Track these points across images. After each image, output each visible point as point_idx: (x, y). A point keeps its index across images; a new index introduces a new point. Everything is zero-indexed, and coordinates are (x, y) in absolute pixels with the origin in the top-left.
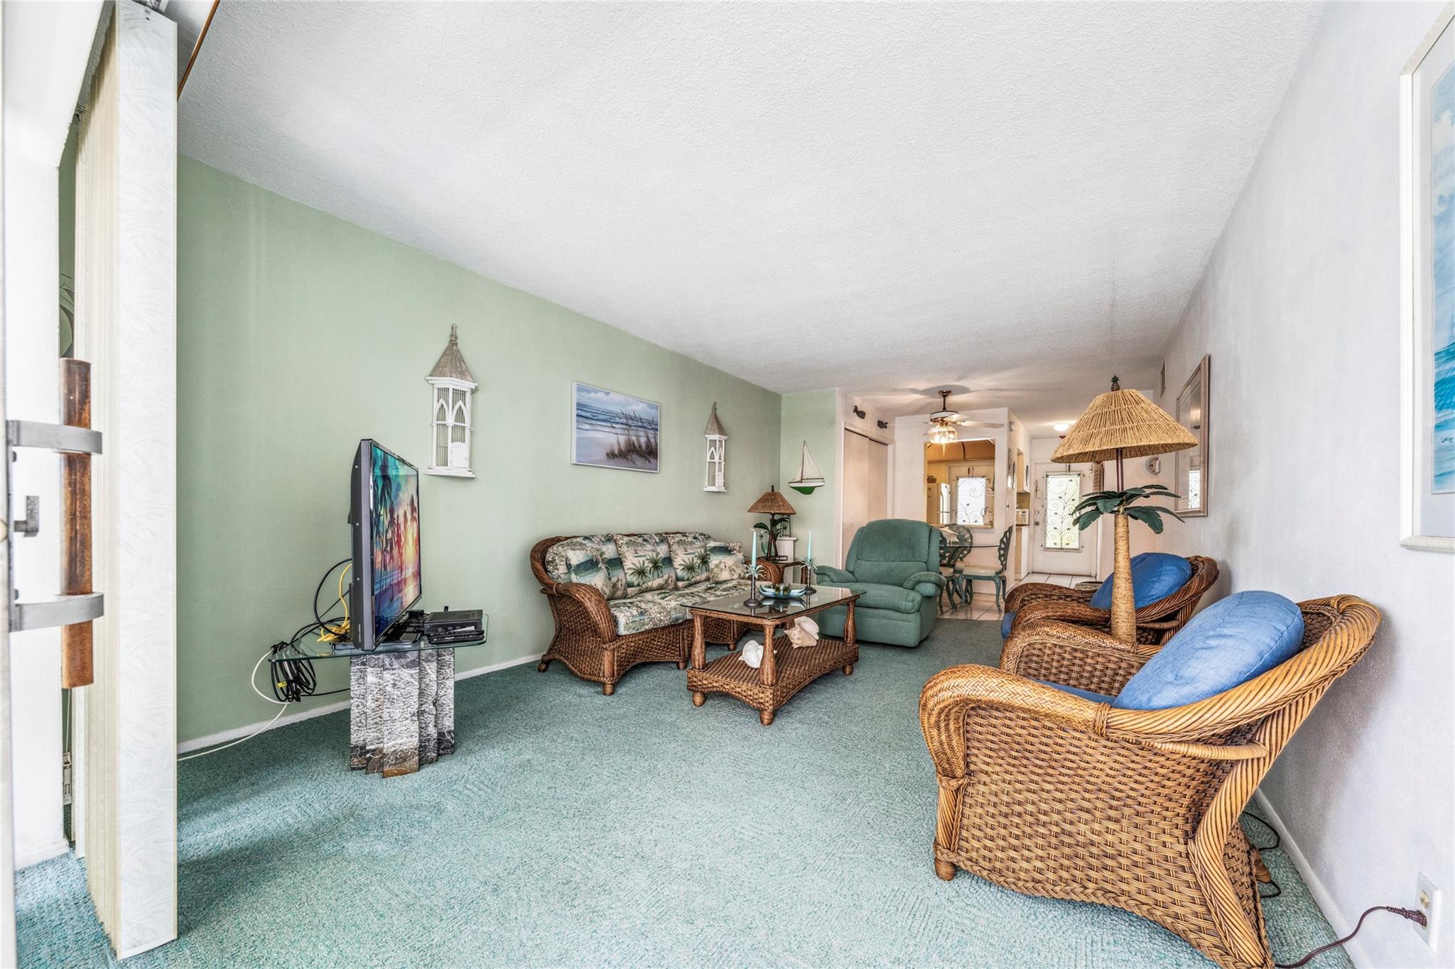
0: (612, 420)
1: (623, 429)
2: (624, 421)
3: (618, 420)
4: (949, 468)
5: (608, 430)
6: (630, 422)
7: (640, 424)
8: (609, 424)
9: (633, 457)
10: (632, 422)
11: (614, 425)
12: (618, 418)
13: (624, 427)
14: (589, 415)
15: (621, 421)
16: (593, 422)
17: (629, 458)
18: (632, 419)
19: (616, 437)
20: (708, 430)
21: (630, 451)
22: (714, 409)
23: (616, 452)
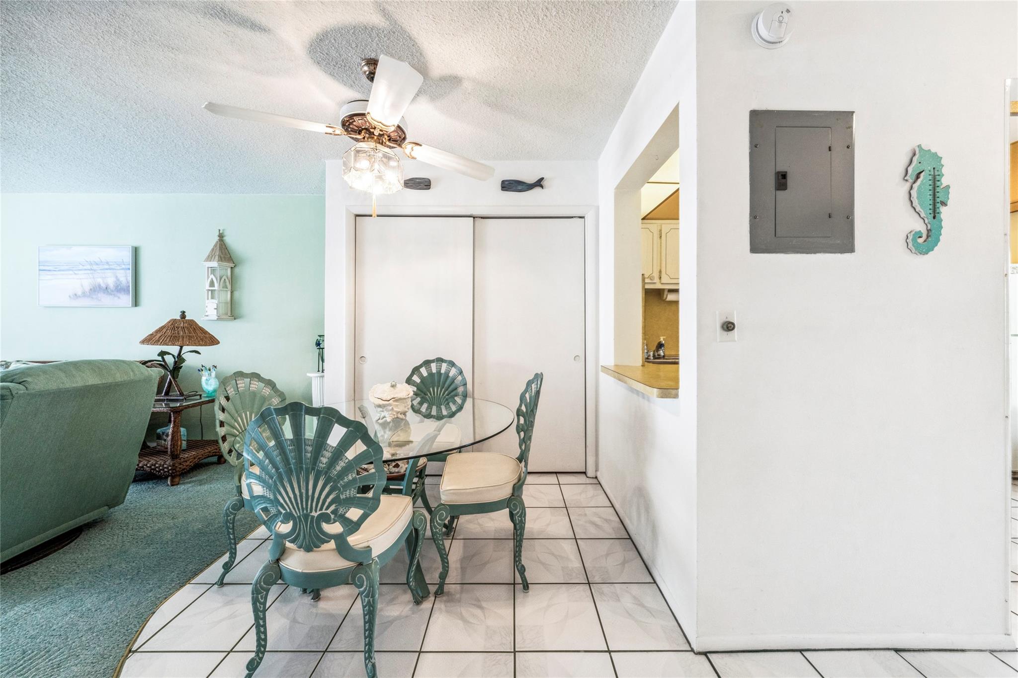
0: (74, 269)
1: (85, 274)
2: (89, 267)
3: (81, 267)
5: (70, 277)
6: (95, 267)
7: (107, 267)
8: (71, 272)
9: (99, 295)
10: (98, 266)
11: (76, 272)
12: (81, 266)
13: (89, 272)
14: (50, 268)
15: (85, 268)
16: (55, 273)
17: (94, 297)
18: (97, 264)
19: (82, 282)
20: (209, 258)
21: (95, 291)
22: (221, 236)
23: (79, 293)
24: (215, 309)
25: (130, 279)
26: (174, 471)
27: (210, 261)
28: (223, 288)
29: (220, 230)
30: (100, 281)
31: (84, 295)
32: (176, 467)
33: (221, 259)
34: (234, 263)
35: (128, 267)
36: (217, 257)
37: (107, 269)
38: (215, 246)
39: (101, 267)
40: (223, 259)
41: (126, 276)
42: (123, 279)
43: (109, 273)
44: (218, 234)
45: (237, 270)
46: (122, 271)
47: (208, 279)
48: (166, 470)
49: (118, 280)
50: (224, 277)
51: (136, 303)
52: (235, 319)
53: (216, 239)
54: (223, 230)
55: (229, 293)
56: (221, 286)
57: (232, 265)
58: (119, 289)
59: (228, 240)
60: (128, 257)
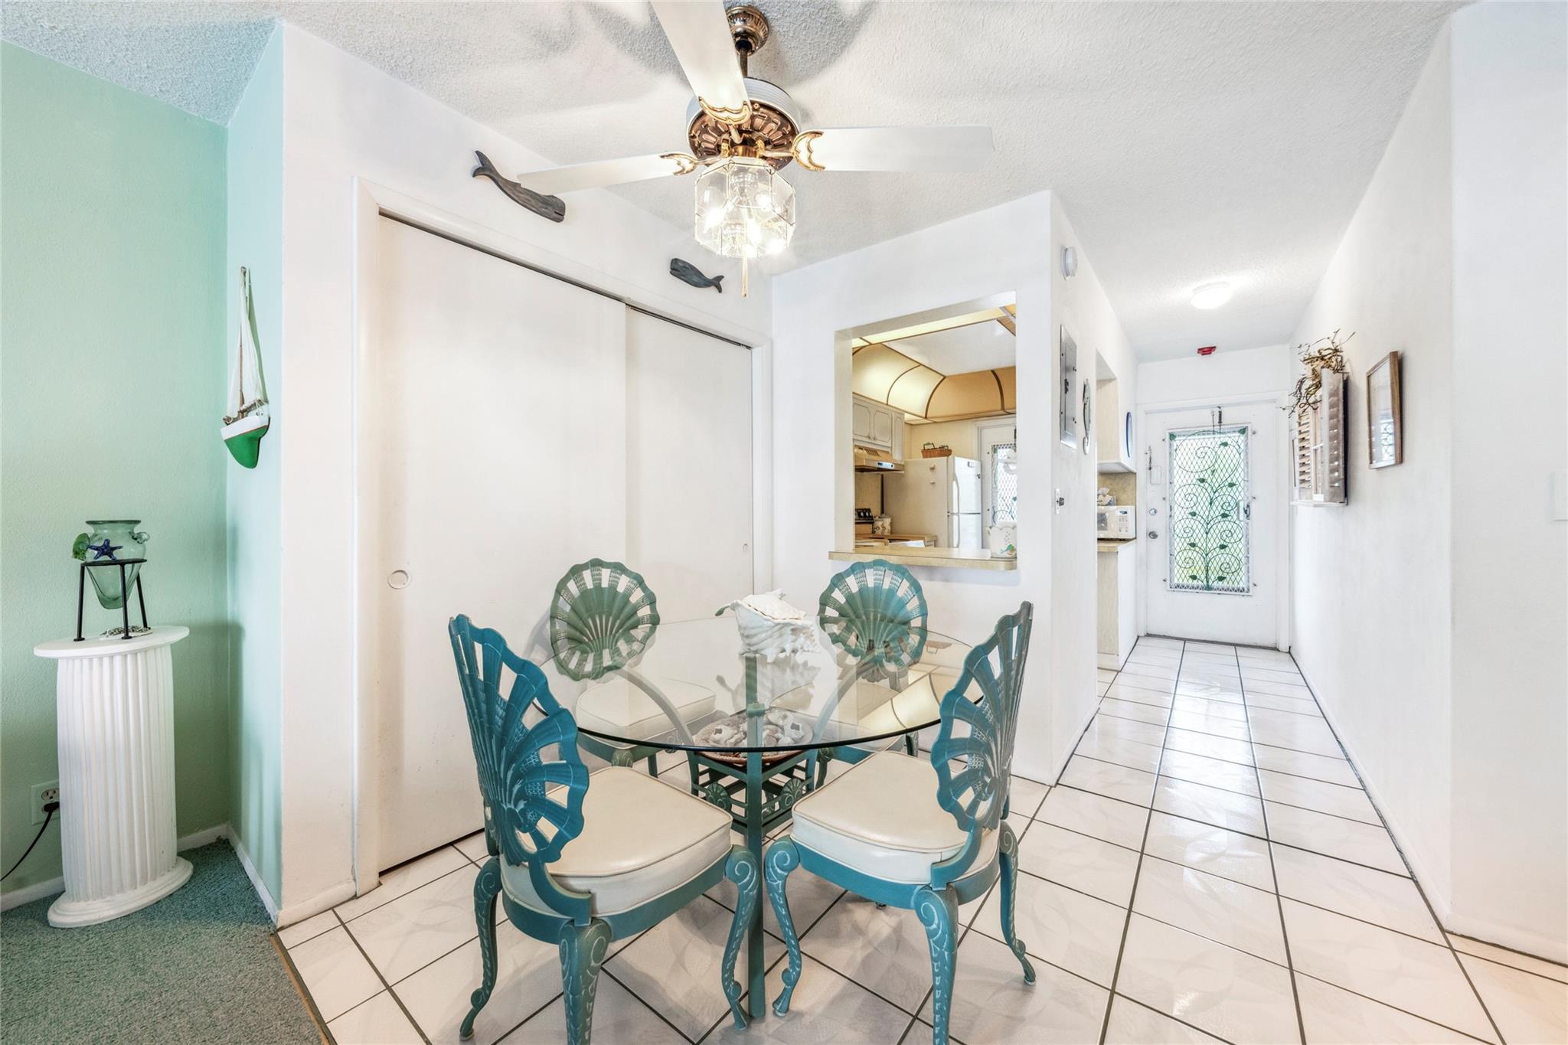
4: (980, 430)
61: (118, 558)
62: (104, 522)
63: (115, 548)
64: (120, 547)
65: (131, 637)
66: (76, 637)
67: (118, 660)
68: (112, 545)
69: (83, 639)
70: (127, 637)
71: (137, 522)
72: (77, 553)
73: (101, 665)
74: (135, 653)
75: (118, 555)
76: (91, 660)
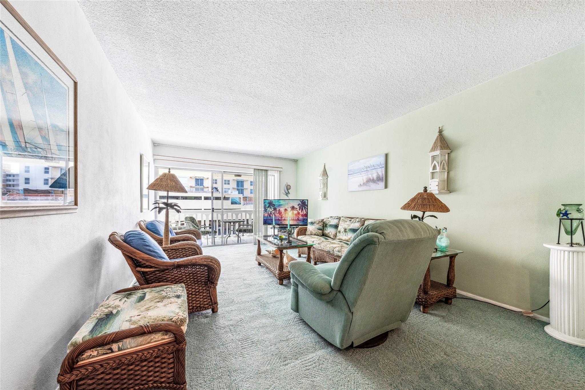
0: (360, 171)
1: (364, 173)
2: (366, 170)
5: (359, 176)
6: (368, 169)
7: (373, 168)
8: (359, 174)
9: (370, 184)
11: (361, 173)
12: (363, 170)
13: (366, 172)
14: (352, 173)
15: (364, 170)
16: (353, 175)
17: (368, 185)
18: (369, 167)
19: (362, 178)
20: (433, 149)
21: (368, 182)
22: (441, 132)
23: (362, 184)
24: (437, 186)
25: (384, 173)
26: (426, 303)
27: (434, 151)
28: (442, 169)
29: (439, 127)
30: (370, 176)
31: (364, 184)
32: (428, 301)
33: (442, 148)
34: (450, 150)
35: (383, 166)
36: (439, 147)
37: (373, 169)
38: (437, 139)
39: (371, 168)
40: (443, 148)
41: (382, 172)
42: (380, 174)
43: (374, 171)
44: (438, 131)
45: (453, 155)
46: (380, 169)
47: (432, 164)
48: (420, 300)
49: (378, 174)
50: (444, 161)
51: (386, 187)
52: (450, 193)
53: (437, 134)
54: (442, 127)
55: (446, 173)
56: (441, 169)
57: (449, 151)
58: (379, 179)
59: (446, 133)
60: (382, 160)
61: (570, 218)
62: (567, 205)
63: (569, 214)
64: (571, 214)
65: (573, 246)
66: (557, 243)
67: (566, 253)
68: (568, 213)
69: (560, 244)
70: (572, 246)
71: (581, 205)
72: (558, 215)
73: (561, 253)
74: (573, 252)
75: (570, 216)
76: (557, 250)
